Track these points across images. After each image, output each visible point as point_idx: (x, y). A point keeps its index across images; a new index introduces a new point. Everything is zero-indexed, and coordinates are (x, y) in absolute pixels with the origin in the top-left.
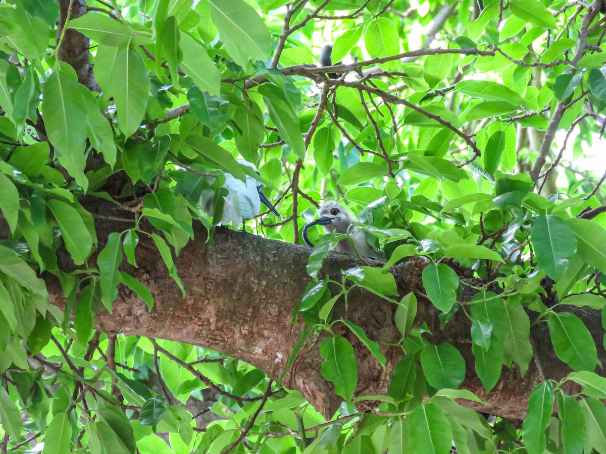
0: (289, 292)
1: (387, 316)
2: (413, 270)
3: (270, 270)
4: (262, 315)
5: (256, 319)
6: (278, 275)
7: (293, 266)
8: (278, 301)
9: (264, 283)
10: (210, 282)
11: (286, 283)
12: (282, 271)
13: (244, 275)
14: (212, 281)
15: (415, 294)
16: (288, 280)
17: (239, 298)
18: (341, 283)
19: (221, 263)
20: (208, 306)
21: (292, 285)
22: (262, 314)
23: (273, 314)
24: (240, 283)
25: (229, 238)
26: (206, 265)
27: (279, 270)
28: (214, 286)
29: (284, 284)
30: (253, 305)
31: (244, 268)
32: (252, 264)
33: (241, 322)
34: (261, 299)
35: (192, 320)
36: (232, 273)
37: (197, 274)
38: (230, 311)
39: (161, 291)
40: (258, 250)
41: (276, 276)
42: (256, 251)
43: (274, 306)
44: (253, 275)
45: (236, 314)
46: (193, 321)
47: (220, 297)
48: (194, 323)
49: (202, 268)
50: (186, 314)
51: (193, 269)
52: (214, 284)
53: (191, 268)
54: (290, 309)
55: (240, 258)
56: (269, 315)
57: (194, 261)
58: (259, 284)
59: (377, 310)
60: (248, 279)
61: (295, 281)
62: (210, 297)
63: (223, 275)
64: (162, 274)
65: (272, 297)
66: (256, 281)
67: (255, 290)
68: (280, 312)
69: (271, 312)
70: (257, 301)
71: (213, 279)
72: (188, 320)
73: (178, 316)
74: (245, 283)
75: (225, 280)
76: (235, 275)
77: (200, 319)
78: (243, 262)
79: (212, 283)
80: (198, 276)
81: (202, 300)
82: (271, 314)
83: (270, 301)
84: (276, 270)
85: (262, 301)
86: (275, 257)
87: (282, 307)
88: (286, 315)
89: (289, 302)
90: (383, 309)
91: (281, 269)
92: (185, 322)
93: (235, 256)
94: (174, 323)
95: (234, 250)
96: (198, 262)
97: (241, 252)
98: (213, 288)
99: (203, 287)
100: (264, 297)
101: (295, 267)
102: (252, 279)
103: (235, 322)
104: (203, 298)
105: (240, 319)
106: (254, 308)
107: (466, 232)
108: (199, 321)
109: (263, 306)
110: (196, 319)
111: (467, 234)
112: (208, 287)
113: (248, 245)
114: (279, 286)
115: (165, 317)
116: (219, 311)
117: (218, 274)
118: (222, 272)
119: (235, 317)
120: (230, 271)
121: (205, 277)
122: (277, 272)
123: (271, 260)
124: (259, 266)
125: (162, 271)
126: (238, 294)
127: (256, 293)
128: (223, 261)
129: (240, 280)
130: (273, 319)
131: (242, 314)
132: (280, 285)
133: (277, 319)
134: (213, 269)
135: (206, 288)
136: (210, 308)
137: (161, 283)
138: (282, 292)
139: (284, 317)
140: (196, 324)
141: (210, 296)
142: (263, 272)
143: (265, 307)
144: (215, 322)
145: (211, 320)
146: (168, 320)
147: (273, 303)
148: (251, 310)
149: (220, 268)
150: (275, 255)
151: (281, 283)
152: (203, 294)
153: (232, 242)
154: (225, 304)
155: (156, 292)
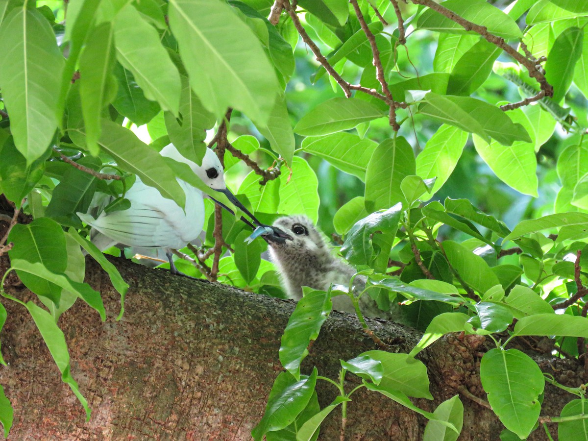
0: (242, 387)
1: (410, 434)
2: (457, 350)
3: (211, 347)
4: (193, 427)
5: (183, 433)
6: (224, 357)
7: (250, 341)
8: (221, 403)
9: (200, 369)
10: (105, 366)
11: (238, 371)
12: (232, 349)
13: (165, 355)
14: (110, 364)
15: (462, 398)
16: (241, 366)
17: (156, 396)
18: (338, 382)
19: (126, 331)
20: (100, 409)
21: (249, 375)
22: (194, 425)
23: (214, 426)
24: (158, 368)
25: (140, 285)
26: (99, 334)
27: (227, 347)
28: (113, 374)
29: (234, 373)
30: (178, 408)
31: (166, 342)
32: (179, 335)
33: (156, 437)
34: (193, 398)
35: (71, 431)
36: (145, 351)
37: (83, 351)
38: (139, 419)
39: (21, 380)
40: (190, 308)
41: (221, 358)
42: (186, 310)
43: (216, 411)
44: (180, 356)
45: (148, 424)
46: (74, 433)
47: (122, 393)
48: (74, 436)
49: (93, 341)
50: (62, 421)
51: (77, 342)
52: (113, 369)
53: (74, 340)
54: (243, 418)
55: (159, 323)
56: (205, 427)
57: (79, 327)
58: (192, 370)
59: (394, 423)
60: (173, 361)
61: (253, 368)
62: (106, 391)
63: (129, 353)
64: (23, 350)
65: (213, 396)
66: (186, 367)
67: (183, 383)
68: (225, 422)
69: (210, 422)
70: (187, 401)
71: (111, 362)
72: (65, 431)
73: (48, 424)
74: (167, 370)
75: (132, 363)
76: (149, 354)
77: (86, 429)
78: (163, 331)
79: (110, 367)
80: (86, 354)
81: (91, 398)
82: (210, 426)
83: (210, 402)
84: (220, 347)
85: (195, 402)
86: (218, 323)
87: (230, 414)
88: (236, 428)
89: (242, 405)
90: (404, 422)
91: (230, 346)
92: (58, 434)
93: (150, 320)
94: (39, 435)
95: (149, 309)
96: (85, 330)
97: (161, 312)
98: (111, 376)
99: (94, 375)
100: (199, 394)
101: (253, 343)
102: (179, 362)
103: (146, 437)
104: (92, 394)
105: (156, 432)
106: (180, 414)
107: (542, 271)
108: (83, 433)
109: (196, 411)
110: (79, 430)
111: (543, 275)
112: (101, 374)
113: (172, 300)
114: (225, 376)
115: (25, 424)
116: (118, 417)
117: (121, 353)
118: (127, 349)
119: (146, 429)
120: (141, 348)
121: (98, 358)
122: (223, 350)
123: (211, 328)
124: (192, 339)
125: (24, 345)
126: (154, 387)
127: (185, 388)
128: (130, 328)
129: (158, 364)
130: (213, 433)
131: (159, 424)
132: (228, 374)
133: (220, 435)
134: (112, 343)
135: (98, 376)
136: (104, 412)
137: (21, 366)
138: (230, 387)
139: (233, 431)
140: (78, 437)
141: (104, 390)
142: (197, 349)
143: (200, 412)
144: (110, 436)
145: (105, 432)
146: (30, 429)
147: (215, 407)
148: (174, 417)
149: (123, 340)
150: (218, 321)
151: (230, 372)
152: (93, 388)
153: (145, 293)
154: (130, 406)
155: (12, 382)
